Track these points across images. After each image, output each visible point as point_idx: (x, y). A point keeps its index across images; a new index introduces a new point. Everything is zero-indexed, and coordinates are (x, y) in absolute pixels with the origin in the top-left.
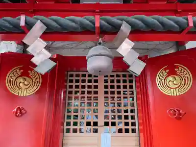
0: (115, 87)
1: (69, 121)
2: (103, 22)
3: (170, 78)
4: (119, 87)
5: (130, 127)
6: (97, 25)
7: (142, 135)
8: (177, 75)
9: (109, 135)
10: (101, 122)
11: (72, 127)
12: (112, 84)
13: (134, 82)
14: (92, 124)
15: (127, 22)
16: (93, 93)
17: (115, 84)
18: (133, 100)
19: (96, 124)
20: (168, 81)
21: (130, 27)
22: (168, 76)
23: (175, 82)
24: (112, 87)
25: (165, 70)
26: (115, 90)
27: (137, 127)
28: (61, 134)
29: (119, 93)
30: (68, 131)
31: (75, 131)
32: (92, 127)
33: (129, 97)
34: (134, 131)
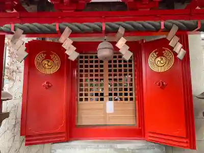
0: (118, 66)
1: (81, 92)
2: (108, 27)
3: (159, 59)
4: (120, 66)
5: (129, 97)
6: (104, 29)
7: (137, 102)
8: (164, 56)
9: (112, 102)
10: (106, 93)
11: (84, 97)
12: (115, 64)
13: (133, 62)
14: (99, 94)
15: (123, 26)
16: (99, 71)
17: (118, 64)
18: (132, 76)
19: (102, 94)
20: (157, 61)
21: (124, 29)
22: (157, 58)
23: (162, 62)
24: (115, 66)
25: (155, 52)
26: (118, 68)
27: (134, 97)
28: (76, 102)
29: (120, 71)
30: (81, 100)
31: (86, 99)
32: (99, 97)
33: (128, 74)
34: (131, 99)
